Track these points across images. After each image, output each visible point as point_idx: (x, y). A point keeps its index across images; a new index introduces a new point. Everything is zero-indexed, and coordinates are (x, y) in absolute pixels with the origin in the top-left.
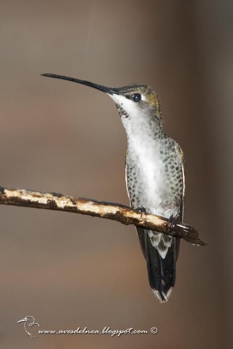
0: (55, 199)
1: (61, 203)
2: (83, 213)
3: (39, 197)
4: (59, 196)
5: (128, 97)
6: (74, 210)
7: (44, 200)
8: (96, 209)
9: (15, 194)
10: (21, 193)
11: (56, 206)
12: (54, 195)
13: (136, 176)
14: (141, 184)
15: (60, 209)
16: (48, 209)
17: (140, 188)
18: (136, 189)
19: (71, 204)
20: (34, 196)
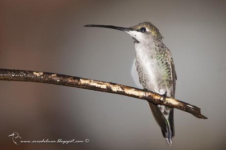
0: (111, 86)
1: (115, 89)
2: (128, 95)
3: (101, 84)
4: (114, 84)
5: (138, 31)
6: (123, 93)
7: (104, 86)
8: (136, 93)
9: (87, 82)
10: (90, 81)
11: (112, 90)
12: (111, 83)
13: (141, 70)
14: (145, 75)
15: (114, 92)
16: (107, 92)
17: (145, 77)
18: (143, 78)
19: (120, 90)
20: (98, 84)
